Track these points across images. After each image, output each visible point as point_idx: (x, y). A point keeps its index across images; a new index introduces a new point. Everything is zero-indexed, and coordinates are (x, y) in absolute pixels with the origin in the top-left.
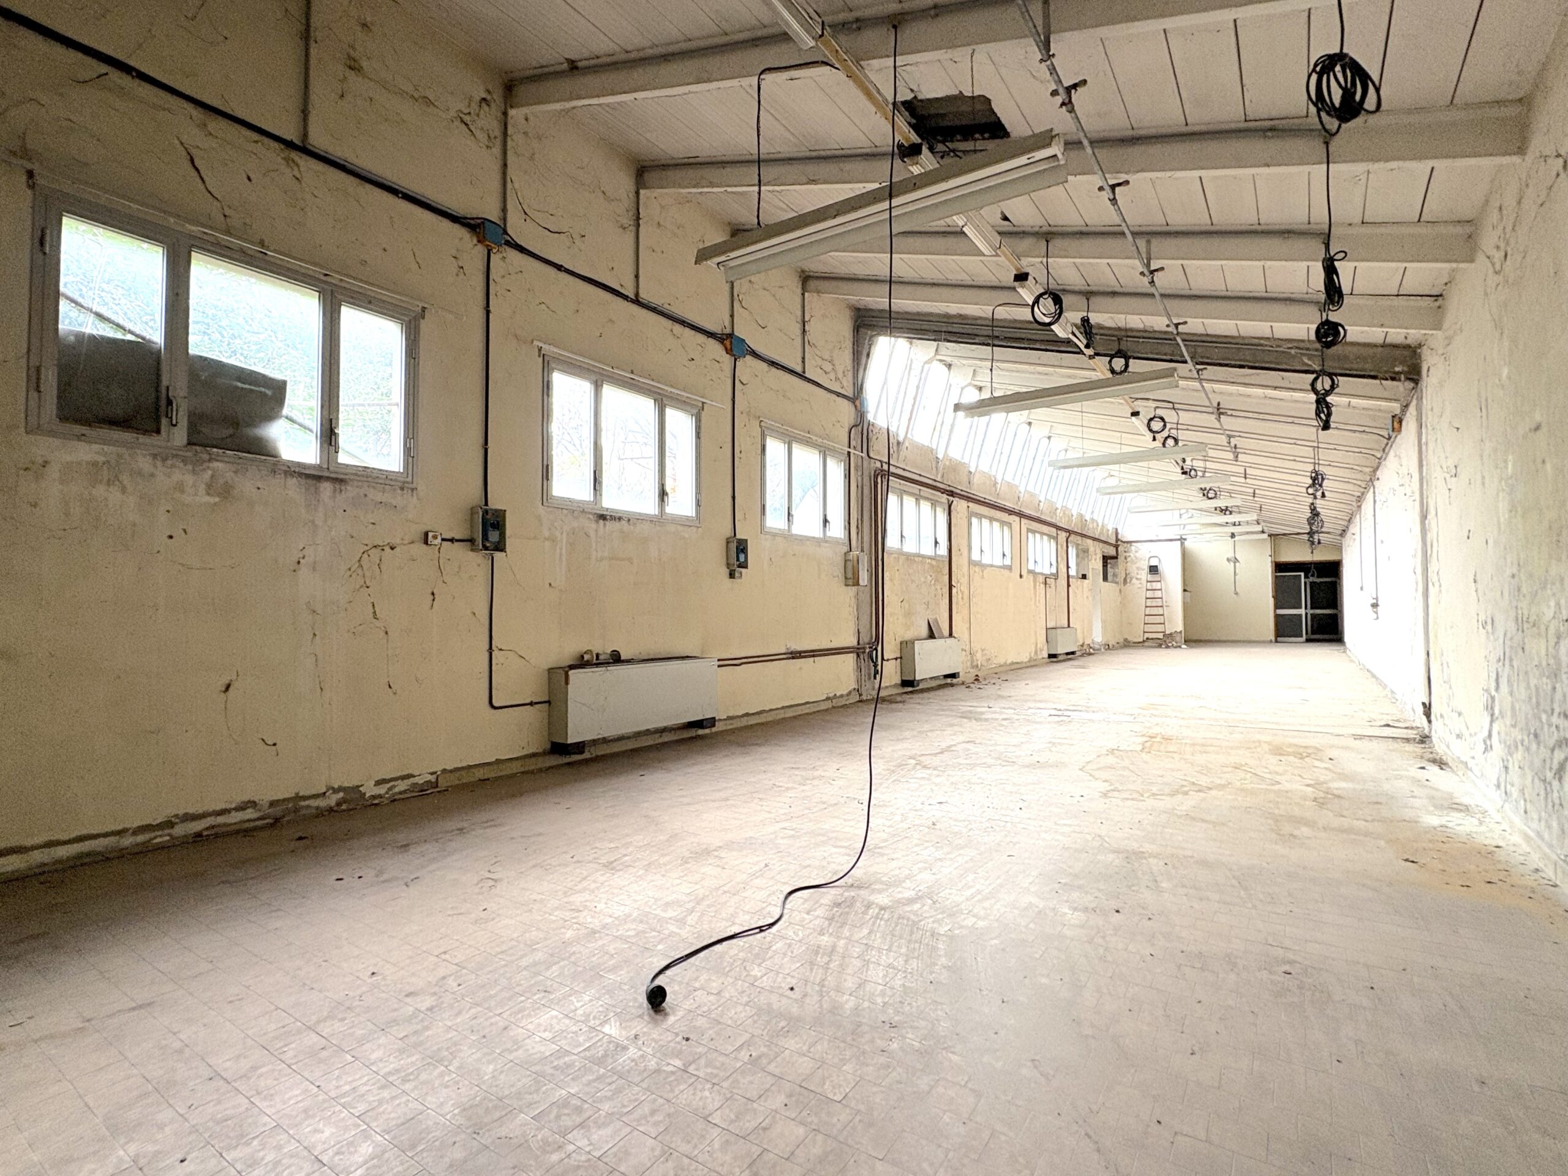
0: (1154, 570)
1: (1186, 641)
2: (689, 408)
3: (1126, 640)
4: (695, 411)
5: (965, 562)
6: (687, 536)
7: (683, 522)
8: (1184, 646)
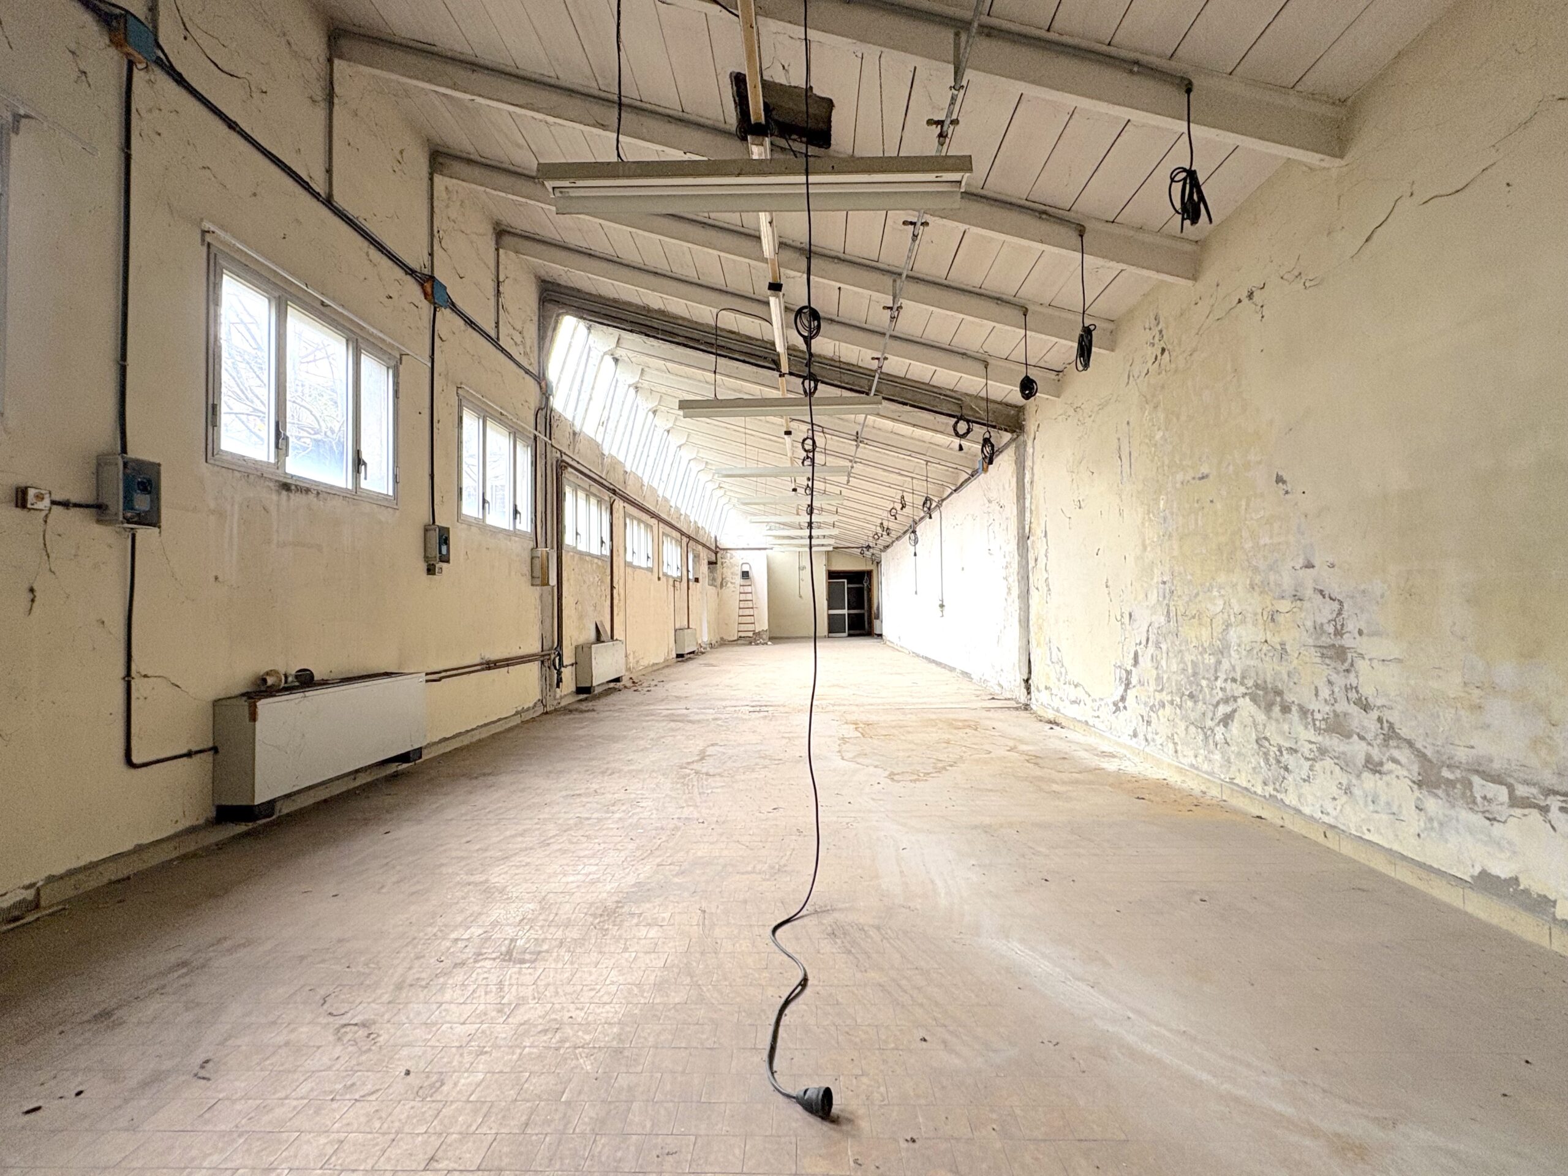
0: (745, 575)
1: (771, 639)
2: (385, 358)
3: (722, 639)
4: (393, 363)
5: (622, 564)
6: (383, 519)
7: (377, 500)
8: (769, 643)
